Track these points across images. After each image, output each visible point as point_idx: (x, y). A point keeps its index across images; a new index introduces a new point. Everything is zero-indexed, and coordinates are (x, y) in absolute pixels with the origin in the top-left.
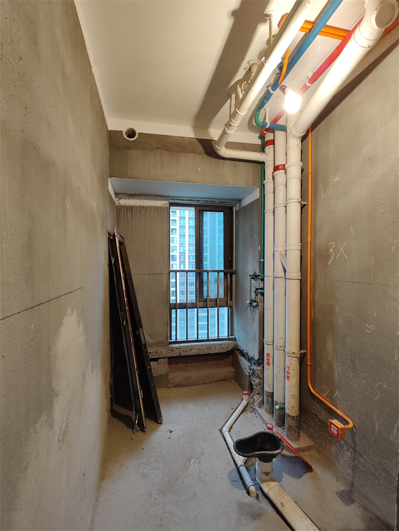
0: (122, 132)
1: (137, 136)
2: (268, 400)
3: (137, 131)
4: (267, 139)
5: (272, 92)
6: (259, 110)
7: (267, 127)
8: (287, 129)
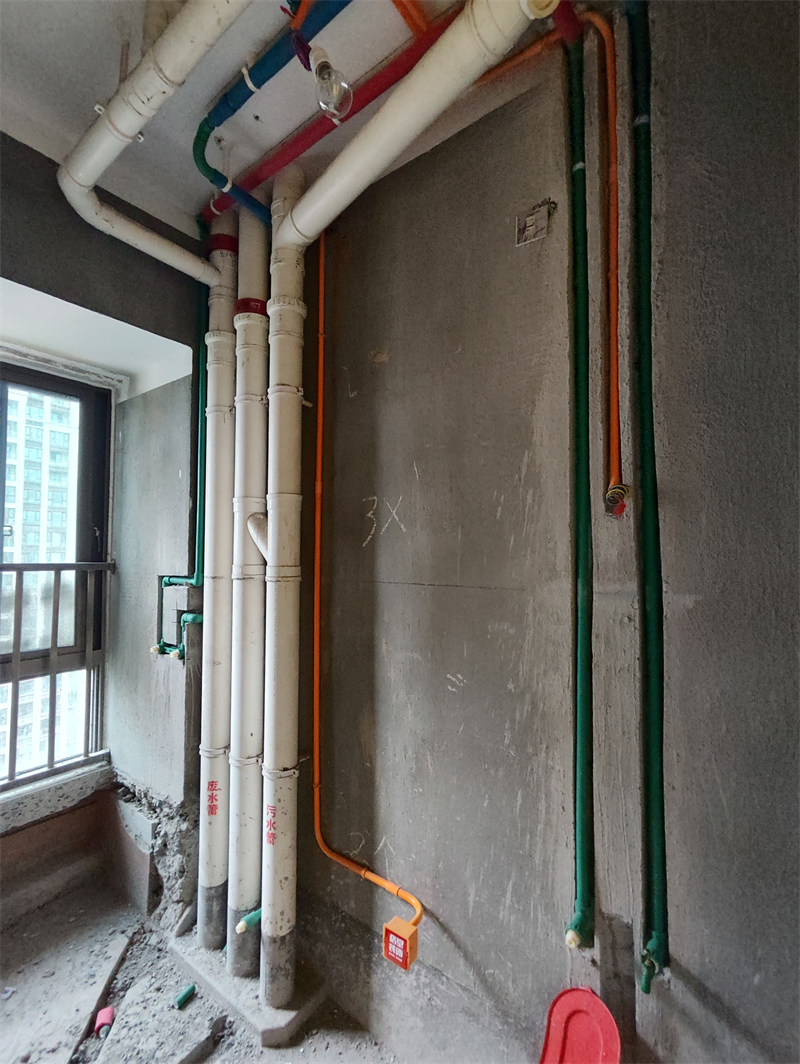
2: (209, 912)
4: (221, 228)
5: (250, 85)
6: (207, 129)
7: (226, 189)
8: (275, 217)
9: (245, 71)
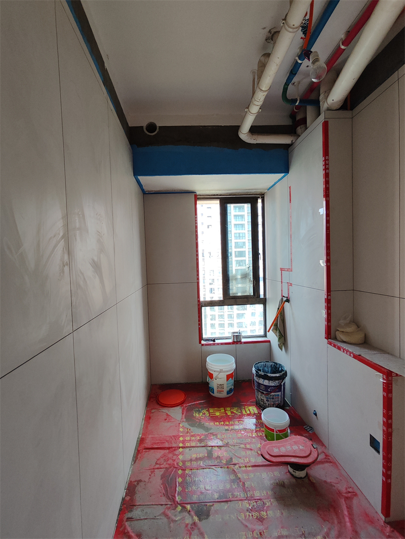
0: (142, 127)
1: (158, 130)
3: (159, 124)
4: (299, 117)
5: (300, 62)
6: (286, 86)
7: (297, 104)
8: (321, 103)
9: (297, 58)
